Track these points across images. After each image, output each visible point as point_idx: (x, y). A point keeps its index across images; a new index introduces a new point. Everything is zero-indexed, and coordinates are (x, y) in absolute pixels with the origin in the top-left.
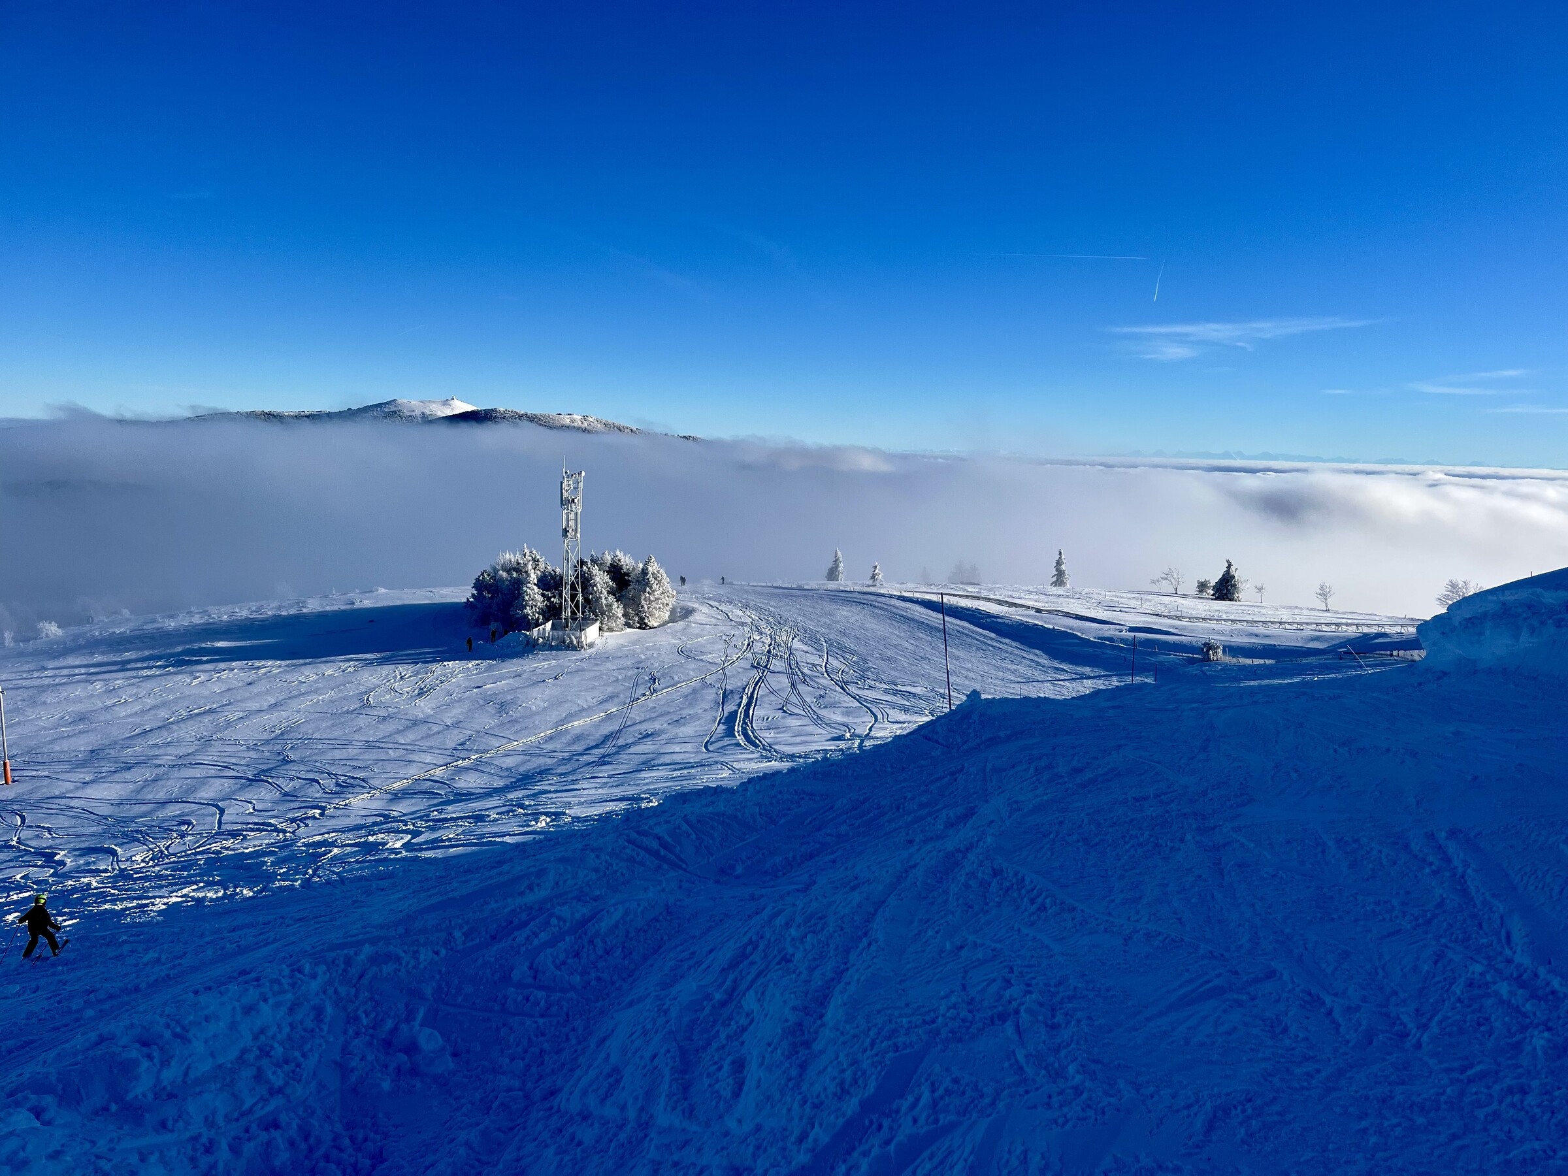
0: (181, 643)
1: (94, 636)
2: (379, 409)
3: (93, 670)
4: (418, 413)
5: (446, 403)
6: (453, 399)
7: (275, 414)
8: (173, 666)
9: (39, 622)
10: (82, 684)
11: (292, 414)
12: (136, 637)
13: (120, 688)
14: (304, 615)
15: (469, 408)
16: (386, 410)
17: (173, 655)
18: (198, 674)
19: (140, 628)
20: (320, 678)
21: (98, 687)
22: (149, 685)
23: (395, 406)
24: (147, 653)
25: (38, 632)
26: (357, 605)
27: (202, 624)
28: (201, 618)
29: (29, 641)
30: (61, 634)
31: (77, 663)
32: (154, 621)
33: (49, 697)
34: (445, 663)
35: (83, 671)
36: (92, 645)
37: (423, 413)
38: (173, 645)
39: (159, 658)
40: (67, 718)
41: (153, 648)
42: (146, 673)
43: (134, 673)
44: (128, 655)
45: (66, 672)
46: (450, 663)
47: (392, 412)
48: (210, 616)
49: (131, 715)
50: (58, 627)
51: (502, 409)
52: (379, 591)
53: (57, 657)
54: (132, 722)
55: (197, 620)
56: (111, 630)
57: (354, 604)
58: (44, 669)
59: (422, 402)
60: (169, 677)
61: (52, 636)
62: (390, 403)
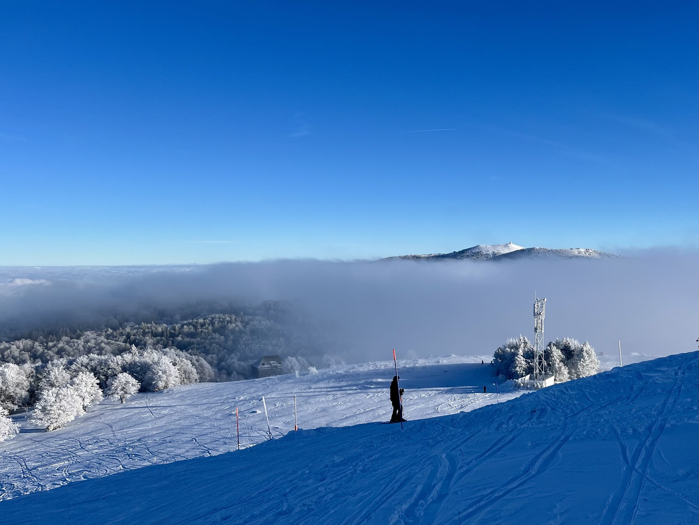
0: (364, 379)
1: (330, 374)
2: (470, 251)
3: (329, 389)
4: (490, 252)
5: (506, 246)
6: (510, 243)
7: (417, 256)
8: (360, 389)
9: (309, 367)
10: (324, 396)
11: (426, 256)
12: (346, 375)
13: (339, 398)
14: (417, 368)
15: (519, 248)
16: (474, 251)
17: (360, 384)
18: (369, 394)
19: (348, 371)
20: (419, 398)
21: (330, 397)
22: (350, 397)
23: (479, 249)
24: (350, 383)
25: (308, 371)
26: (441, 363)
27: (373, 370)
28: (373, 367)
29: (305, 375)
30: (317, 373)
31: (323, 386)
32: (354, 368)
33: (312, 400)
34: (475, 394)
35: (325, 390)
36: (330, 378)
37: (493, 252)
38: (359, 380)
39: (354, 385)
40: (318, 410)
41: (353, 380)
42: (349, 392)
43: (345, 392)
44: (343, 384)
45: (318, 390)
46: (478, 394)
47: (477, 252)
48: (376, 366)
49: (342, 410)
50: (317, 369)
51: (538, 248)
52: (452, 356)
53: (315, 383)
54: (342, 413)
55: (371, 368)
56: (336, 372)
57: (439, 362)
58: (310, 388)
59: (493, 246)
60: (358, 394)
61: (314, 374)
62: (476, 247)
